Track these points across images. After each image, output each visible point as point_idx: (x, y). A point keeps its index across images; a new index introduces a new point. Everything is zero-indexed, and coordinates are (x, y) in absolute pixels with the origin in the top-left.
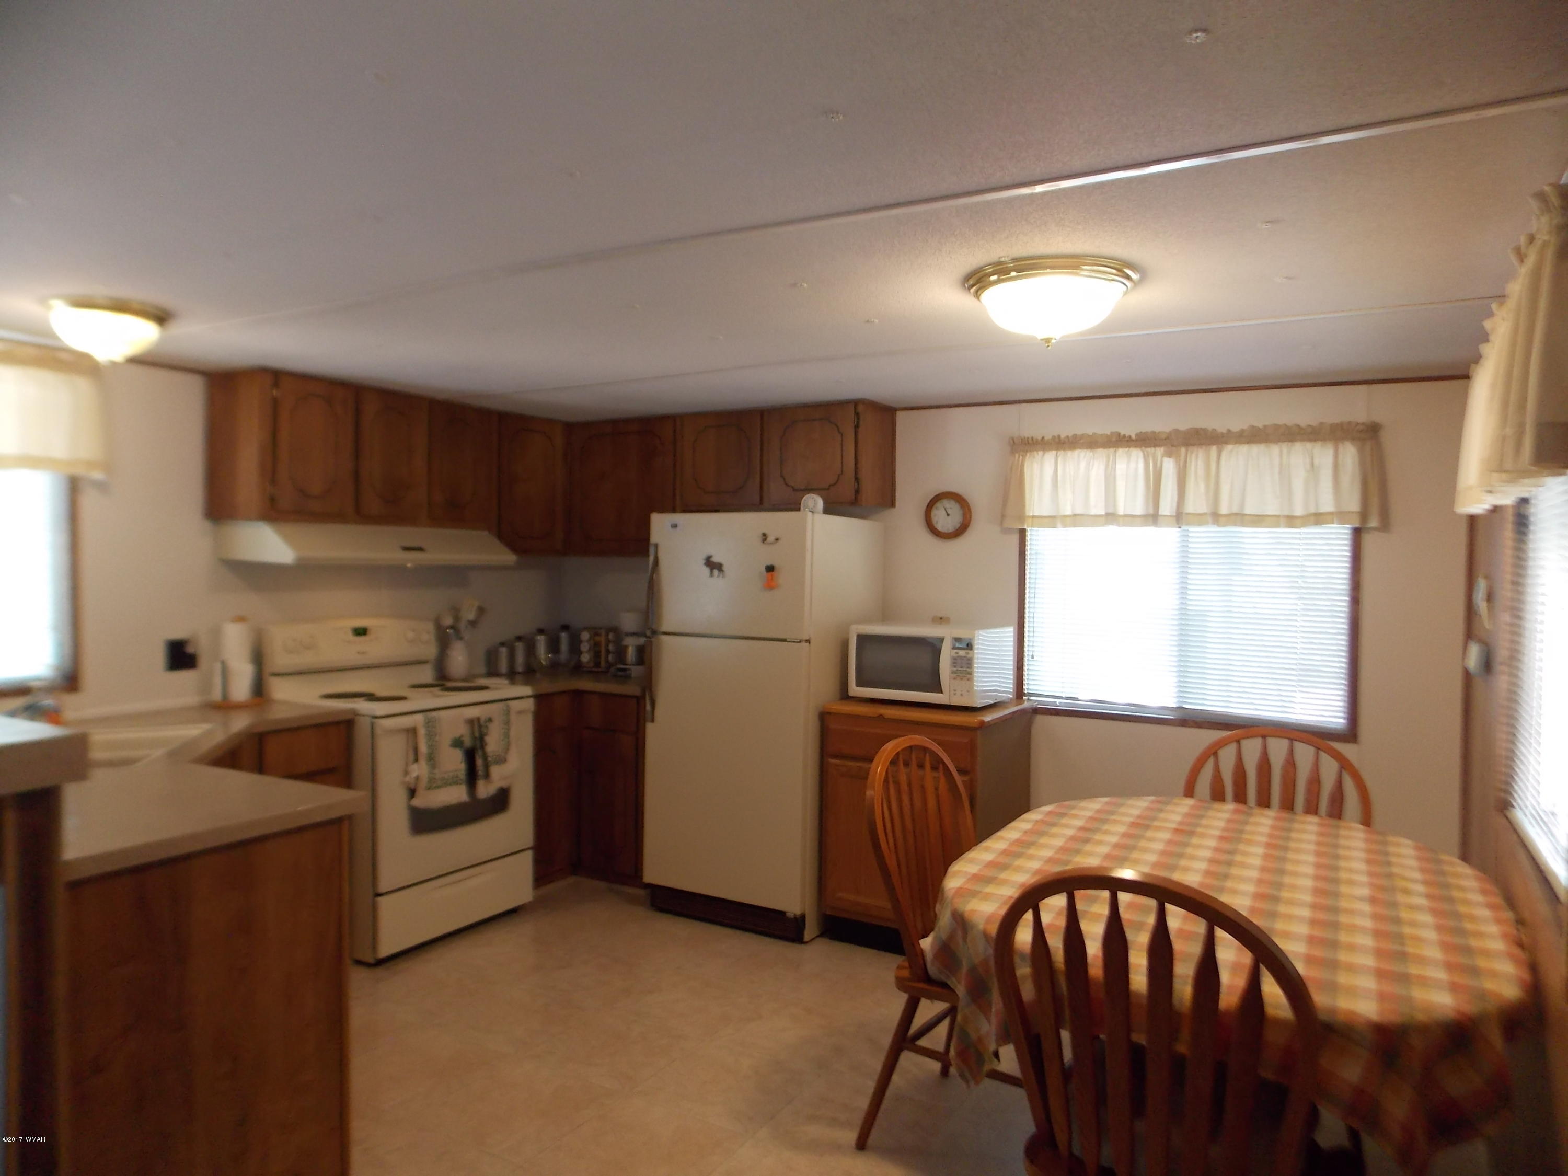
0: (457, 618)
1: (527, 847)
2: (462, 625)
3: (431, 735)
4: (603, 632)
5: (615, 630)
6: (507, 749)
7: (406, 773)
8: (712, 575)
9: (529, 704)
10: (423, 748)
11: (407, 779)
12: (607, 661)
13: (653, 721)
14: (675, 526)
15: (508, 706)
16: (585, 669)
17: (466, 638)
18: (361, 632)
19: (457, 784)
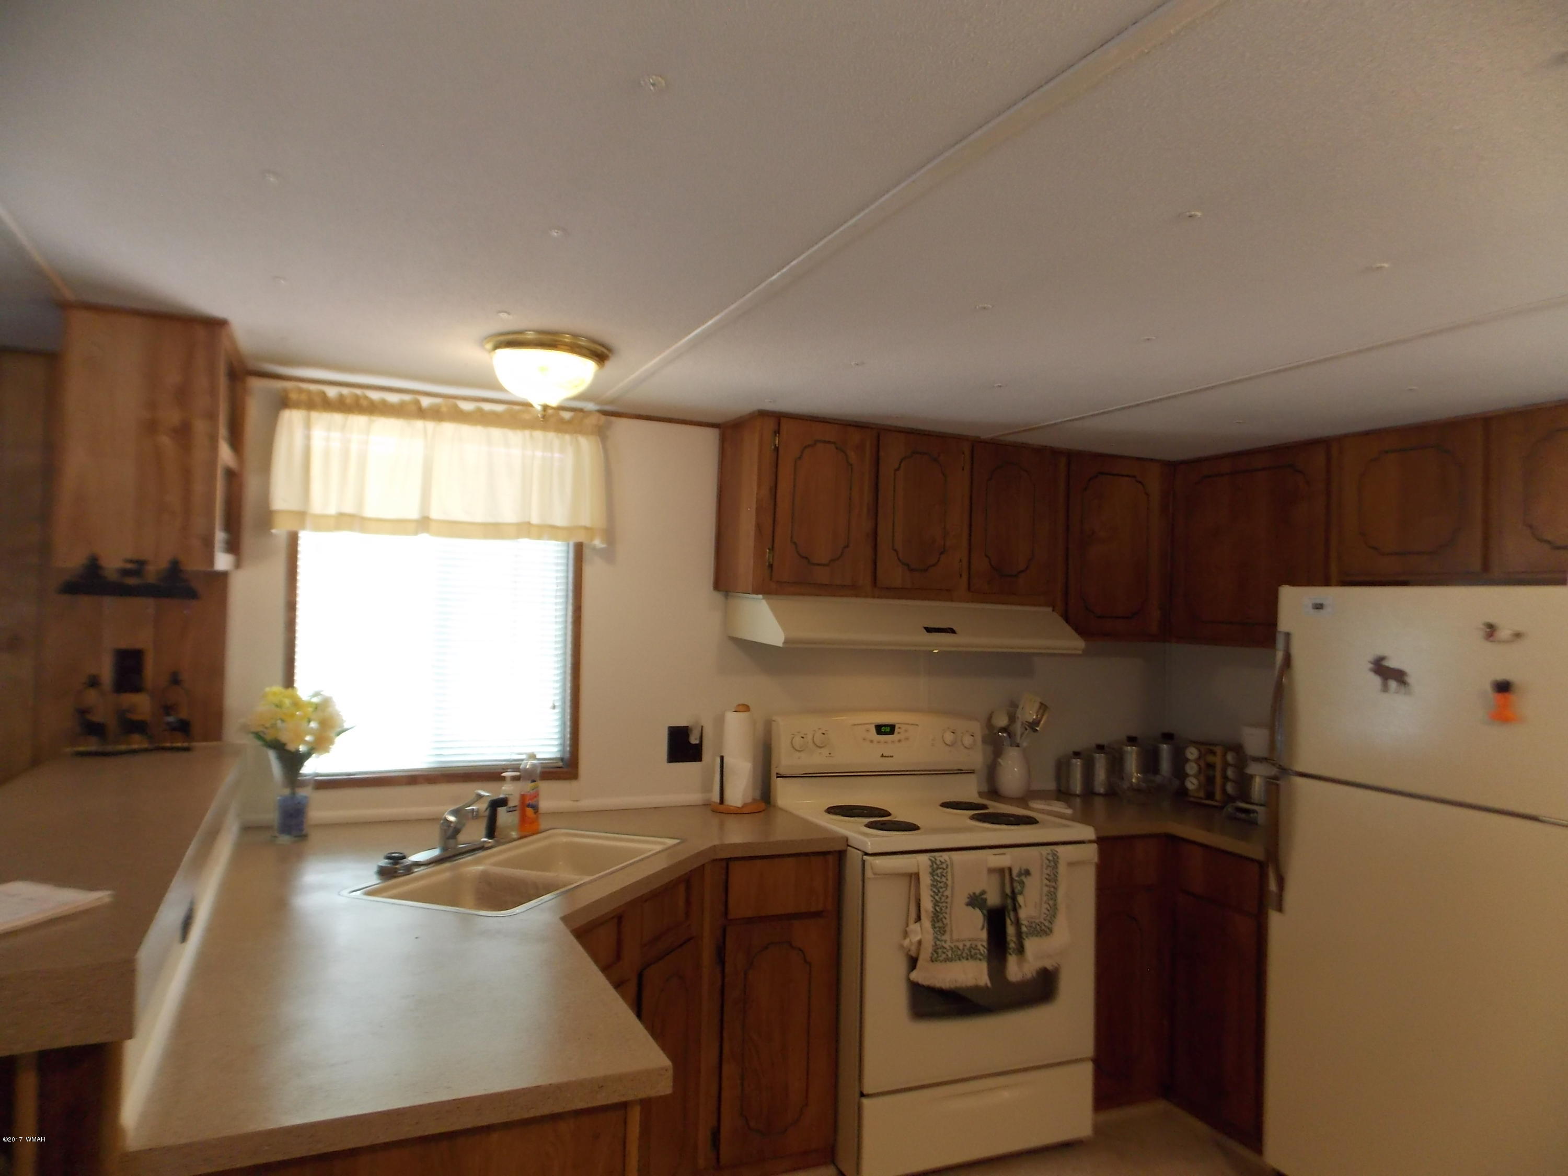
0: (1012, 718)
1: (1084, 1056)
2: (1018, 728)
3: (937, 888)
4: (1219, 750)
5: (1238, 749)
6: (1053, 912)
7: (906, 934)
8: (1385, 689)
9: (1091, 852)
10: (927, 904)
11: (906, 942)
12: (1224, 791)
13: (1280, 909)
14: (1319, 607)
15: (1055, 855)
16: (1192, 799)
17: (1025, 744)
18: (884, 729)
19: (976, 959)
